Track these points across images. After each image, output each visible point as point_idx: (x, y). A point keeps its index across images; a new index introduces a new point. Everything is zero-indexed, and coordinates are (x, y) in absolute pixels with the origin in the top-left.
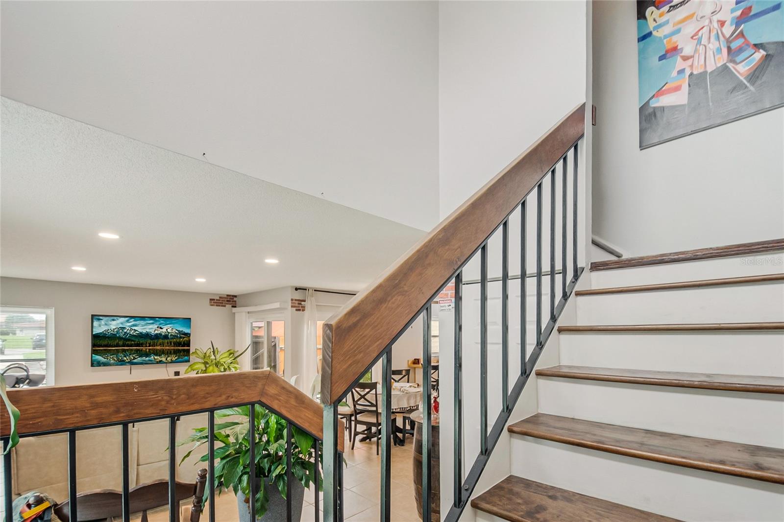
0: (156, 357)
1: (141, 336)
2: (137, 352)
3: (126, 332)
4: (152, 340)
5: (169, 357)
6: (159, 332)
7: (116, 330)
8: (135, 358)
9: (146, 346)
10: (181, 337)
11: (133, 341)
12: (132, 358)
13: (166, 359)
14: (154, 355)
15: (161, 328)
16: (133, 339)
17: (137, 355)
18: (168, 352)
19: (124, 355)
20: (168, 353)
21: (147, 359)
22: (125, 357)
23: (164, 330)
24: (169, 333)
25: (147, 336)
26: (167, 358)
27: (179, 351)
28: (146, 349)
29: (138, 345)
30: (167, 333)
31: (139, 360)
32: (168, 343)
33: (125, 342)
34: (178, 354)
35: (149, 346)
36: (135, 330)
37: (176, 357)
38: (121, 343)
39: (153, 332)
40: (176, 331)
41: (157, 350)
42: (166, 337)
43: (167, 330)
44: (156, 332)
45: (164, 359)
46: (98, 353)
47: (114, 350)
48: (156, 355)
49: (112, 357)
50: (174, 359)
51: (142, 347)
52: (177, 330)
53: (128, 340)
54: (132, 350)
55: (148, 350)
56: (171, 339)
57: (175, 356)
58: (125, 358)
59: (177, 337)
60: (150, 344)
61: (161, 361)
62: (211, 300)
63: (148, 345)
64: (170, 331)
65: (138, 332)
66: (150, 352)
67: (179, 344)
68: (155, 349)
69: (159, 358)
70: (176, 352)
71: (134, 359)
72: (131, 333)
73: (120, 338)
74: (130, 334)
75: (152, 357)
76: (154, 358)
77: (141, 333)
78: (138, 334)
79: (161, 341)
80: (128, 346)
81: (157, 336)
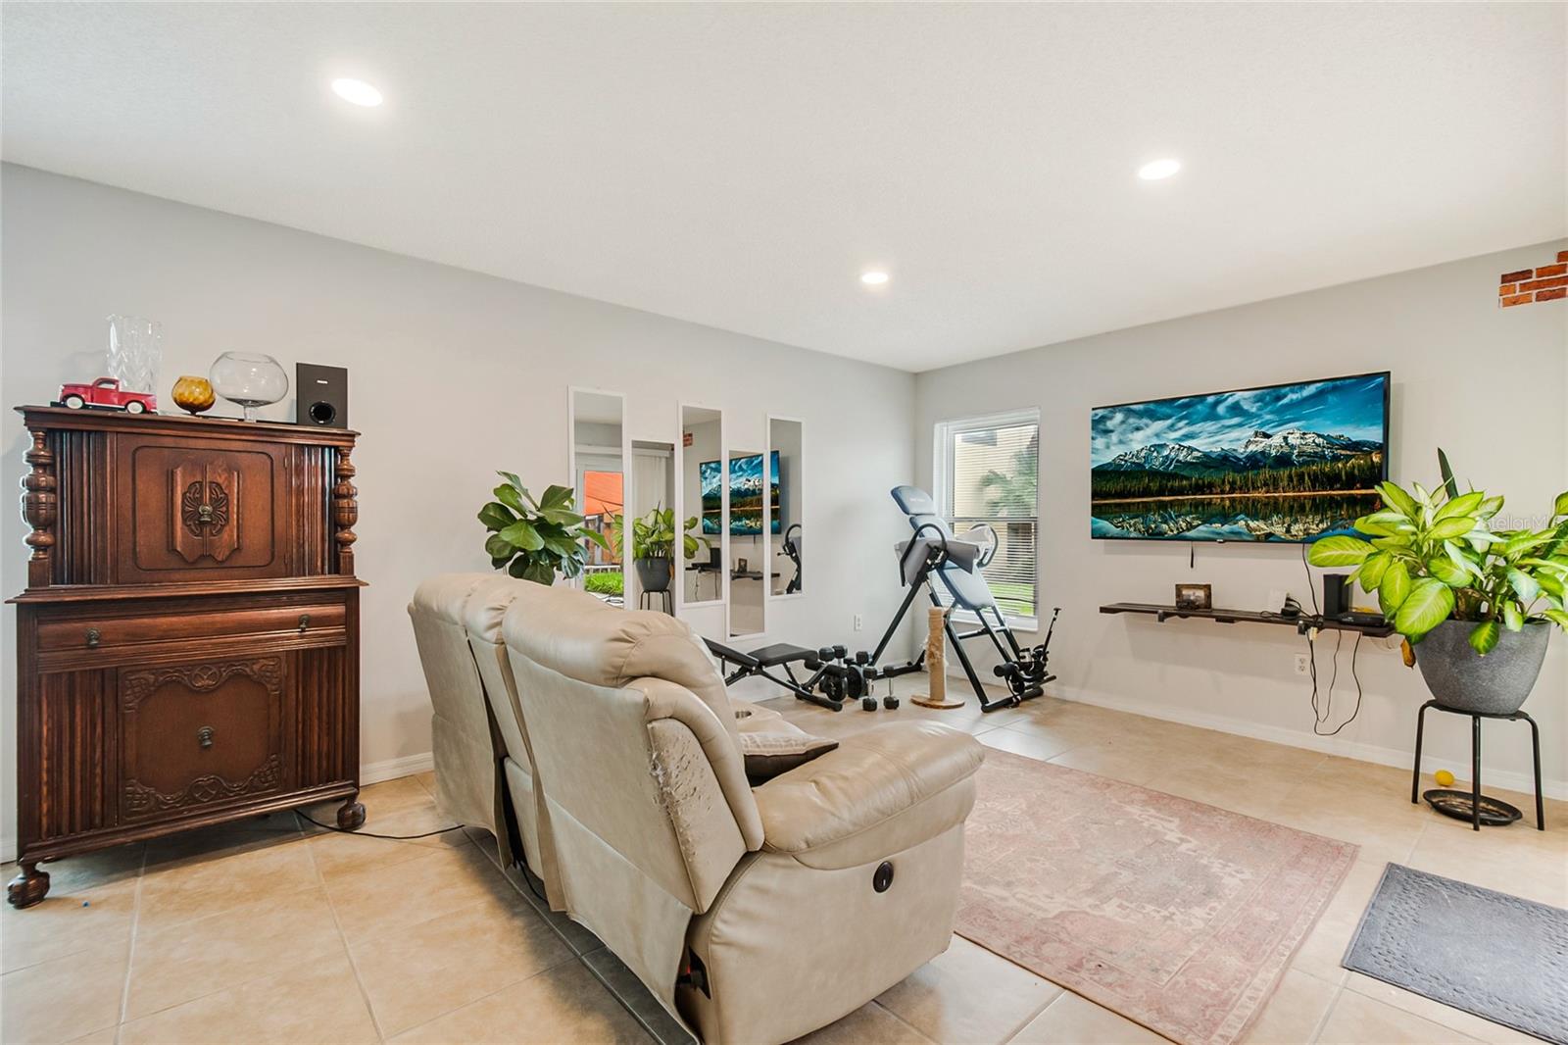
0: (1252, 524)
1: (1208, 462)
2: (1196, 507)
3: (1167, 457)
4: (1238, 472)
5: (1296, 521)
6: (1259, 448)
7: (1143, 454)
8: (1190, 527)
9: (1223, 492)
10: (1336, 458)
11: (1187, 478)
12: (1184, 525)
13: (1288, 531)
14: (1247, 515)
15: (1268, 436)
16: (1184, 473)
17: (1198, 518)
18: (1291, 508)
19: (1163, 517)
20: (1295, 510)
21: (1227, 528)
22: (1166, 522)
23: (1277, 440)
24: (1293, 447)
25: (1225, 460)
26: (1289, 526)
27: (1334, 503)
28: (1222, 499)
29: (1199, 489)
30: (1286, 450)
31: (1203, 530)
32: (1290, 478)
33: (1164, 482)
34: (1329, 514)
35: (1232, 490)
36: (1191, 449)
37: (1321, 521)
38: (1155, 486)
39: (1241, 451)
40: (1319, 441)
41: (1255, 501)
42: (1283, 460)
43: (1285, 438)
44: (1252, 448)
45: (1279, 530)
46: (1105, 513)
47: (1138, 503)
48: (1255, 517)
49: (1132, 522)
50: (1314, 529)
51: (1211, 493)
52: (1319, 436)
53: (1173, 476)
54: (1182, 503)
55: (1227, 503)
56: (1301, 464)
57: (1318, 518)
58: (1165, 526)
59: (1323, 457)
60: (1233, 484)
61: (1270, 535)
62: (1505, 278)
63: (1227, 488)
64: (1298, 442)
65: (1199, 454)
66: (1235, 509)
67: (1332, 480)
68: (1248, 498)
69: (1261, 524)
70: (1319, 507)
71: (1188, 530)
72: (1181, 458)
73: (1154, 474)
74: (1178, 461)
75: (1243, 523)
76: (1248, 526)
77: (1206, 455)
78: (1198, 458)
79: (1265, 474)
80: (1172, 492)
81: (1255, 461)
